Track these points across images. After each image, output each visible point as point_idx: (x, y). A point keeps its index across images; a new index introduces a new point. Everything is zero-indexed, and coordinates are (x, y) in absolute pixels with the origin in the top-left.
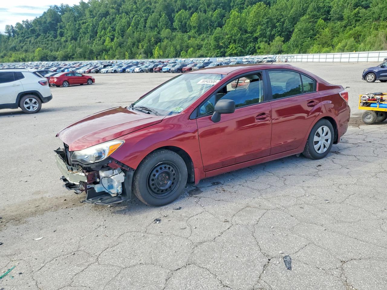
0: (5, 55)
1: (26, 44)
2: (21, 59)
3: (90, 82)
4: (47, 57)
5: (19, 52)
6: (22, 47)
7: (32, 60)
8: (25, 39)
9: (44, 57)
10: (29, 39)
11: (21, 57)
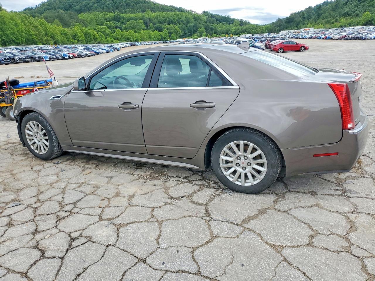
0: (336, 21)
1: (359, 8)
2: (347, 25)
3: (303, 49)
4: (373, 21)
5: (348, 18)
6: (355, 12)
7: (357, 25)
8: (360, 3)
9: (369, 21)
10: (364, 3)
11: (348, 22)
